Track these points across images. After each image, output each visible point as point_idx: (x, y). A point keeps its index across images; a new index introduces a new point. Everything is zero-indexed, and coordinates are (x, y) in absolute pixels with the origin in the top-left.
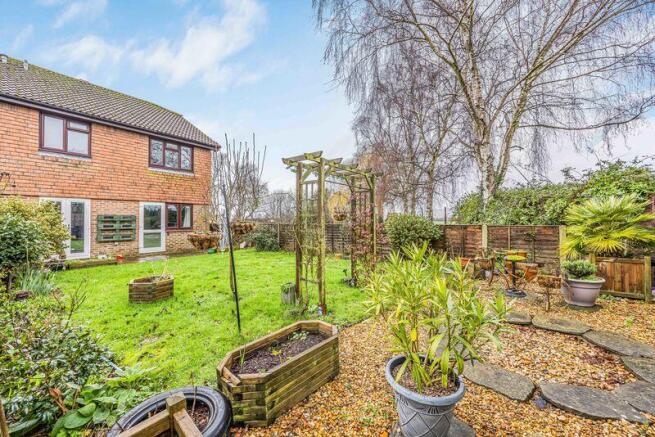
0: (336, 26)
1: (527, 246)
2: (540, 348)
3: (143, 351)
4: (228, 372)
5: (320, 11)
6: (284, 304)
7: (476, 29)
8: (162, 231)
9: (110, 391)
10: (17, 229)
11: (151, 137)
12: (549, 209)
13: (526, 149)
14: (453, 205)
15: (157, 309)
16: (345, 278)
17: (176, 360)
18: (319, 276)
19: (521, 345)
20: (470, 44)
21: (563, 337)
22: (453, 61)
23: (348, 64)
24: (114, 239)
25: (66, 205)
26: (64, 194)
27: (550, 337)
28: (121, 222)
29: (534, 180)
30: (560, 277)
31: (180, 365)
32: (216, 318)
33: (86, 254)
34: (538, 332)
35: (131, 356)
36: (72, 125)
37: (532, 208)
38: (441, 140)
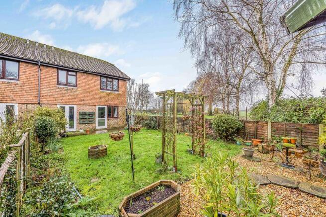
0: (184, 19)
1: (296, 135)
2: (303, 207)
3: (91, 186)
4: (123, 210)
5: (177, 11)
6: (156, 164)
7: (265, 11)
8: (106, 119)
9: (74, 210)
10: (46, 123)
11: (101, 76)
12: (312, 114)
13: (297, 75)
14: (251, 106)
15: (99, 162)
16: (188, 149)
17: (104, 194)
18: (174, 152)
19: (290, 203)
20: (261, 19)
21: (319, 200)
22: (250, 30)
23: (191, 38)
24: (86, 122)
25: (67, 108)
26: (66, 103)
27: (310, 198)
28: (89, 115)
29: (302, 95)
30: (318, 161)
31: (105, 197)
32: (124, 170)
33: (75, 129)
34: (302, 194)
35: (86, 188)
36: (70, 73)
37: (301, 112)
38: (244, 71)
